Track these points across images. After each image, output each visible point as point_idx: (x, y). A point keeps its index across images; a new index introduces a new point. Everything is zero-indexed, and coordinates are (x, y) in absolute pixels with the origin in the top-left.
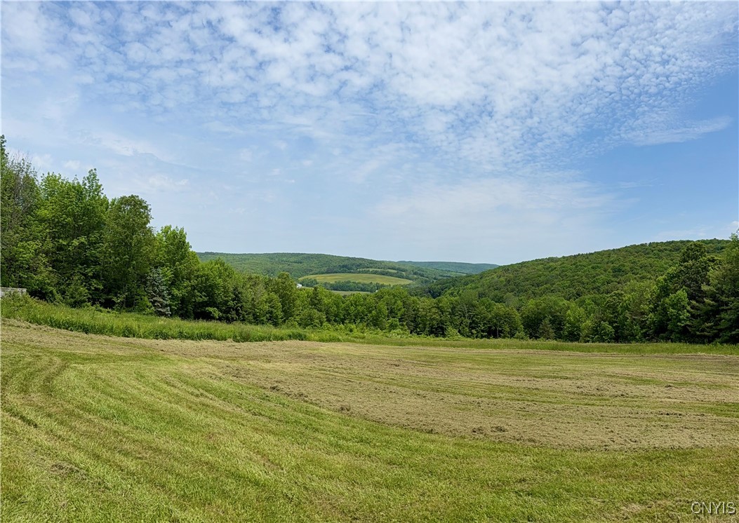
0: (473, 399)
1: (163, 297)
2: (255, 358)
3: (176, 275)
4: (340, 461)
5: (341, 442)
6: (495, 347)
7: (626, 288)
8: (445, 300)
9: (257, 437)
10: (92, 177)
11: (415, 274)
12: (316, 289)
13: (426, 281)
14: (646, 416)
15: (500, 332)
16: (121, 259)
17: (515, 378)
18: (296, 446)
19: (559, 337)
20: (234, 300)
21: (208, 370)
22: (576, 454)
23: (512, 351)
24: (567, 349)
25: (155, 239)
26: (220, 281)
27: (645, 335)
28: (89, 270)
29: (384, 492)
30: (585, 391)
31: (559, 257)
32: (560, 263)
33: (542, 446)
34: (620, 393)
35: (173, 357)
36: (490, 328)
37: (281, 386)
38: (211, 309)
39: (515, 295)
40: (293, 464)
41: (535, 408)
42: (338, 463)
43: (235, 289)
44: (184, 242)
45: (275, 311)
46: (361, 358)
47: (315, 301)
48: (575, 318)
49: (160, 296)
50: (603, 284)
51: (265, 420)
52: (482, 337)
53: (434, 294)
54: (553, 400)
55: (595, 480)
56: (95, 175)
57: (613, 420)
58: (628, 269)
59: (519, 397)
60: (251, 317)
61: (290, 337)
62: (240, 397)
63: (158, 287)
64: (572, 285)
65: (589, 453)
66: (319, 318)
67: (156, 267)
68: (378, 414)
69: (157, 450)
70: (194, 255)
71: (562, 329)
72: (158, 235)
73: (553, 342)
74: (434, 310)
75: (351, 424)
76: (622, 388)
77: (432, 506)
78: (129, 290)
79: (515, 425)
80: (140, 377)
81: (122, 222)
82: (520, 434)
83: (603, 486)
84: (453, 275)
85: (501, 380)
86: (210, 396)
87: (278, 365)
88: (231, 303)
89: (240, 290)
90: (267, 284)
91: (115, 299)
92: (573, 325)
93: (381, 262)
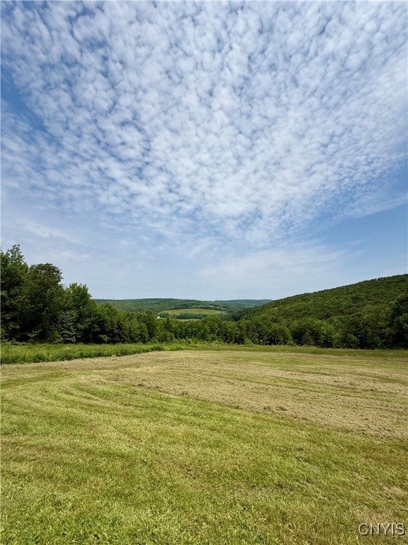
0: (263, 386)
1: (70, 330)
2: (130, 366)
3: (80, 315)
4: (181, 430)
5: (181, 417)
6: (275, 351)
7: (364, 310)
8: (243, 322)
9: (126, 421)
10: (15, 250)
11: (225, 307)
12: (168, 319)
13: (231, 312)
14: (396, 410)
15: (277, 341)
16: (37, 306)
17: (289, 373)
18: (152, 423)
19: (317, 344)
20: (117, 329)
21: (96, 379)
22: (339, 434)
23: (286, 354)
24: (324, 353)
25: (64, 292)
26: (107, 317)
27: (385, 343)
28: (7, 315)
29: (208, 450)
30: (341, 385)
31: (312, 292)
32: (312, 296)
33: (312, 424)
34: (370, 388)
35: (74, 372)
36: (271, 338)
37: (145, 383)
38: (102, 336)
39: (285, 318)
40: (149, 437)
41: (305, 395)
42: (179, 432)
43: (119, 322)
44: (86, 294)
45: (143, 334)
46: (195, 360)
47: (167, 326)
48: (327, 332)
49: (68, 330)
50: (346, 308)
51: (132, 408)
52: (266, 344)
53: (236, 319)
54: (317, 390)
55: (357, 457)
56: (18, 249)
57: (366, 410)
58: (364, 297)
59: (293, 386)
60: (129, 339)
61: (152, 350)
62: (117, 395)
63: (66, 324)
64: (323, 310)
65: (349, 435)
66: (171, 336)
67: (65, 311)
68: (205, 396)
69: (51, 449)
70: (93, 301)
71: (319, 339)
72: (67, 289)
73: (314, 348)
74: (236, 328)
75: (188, 403)
76: (372, 384)
77: (239, 461)
78: (42, 327)
79: (293, 407)
80: (44, 392)
81: (38, 281)
82: (296, 413)
83: (365, 465)
84: (246, 307)
85: (280, 374)
86: (95, 398)
87: (144, 369)
88: (116, 331)
89: (121, 322)
90: (138, 318)
91: (30, 335)
92: (326, 336)
93: (205, 302)
